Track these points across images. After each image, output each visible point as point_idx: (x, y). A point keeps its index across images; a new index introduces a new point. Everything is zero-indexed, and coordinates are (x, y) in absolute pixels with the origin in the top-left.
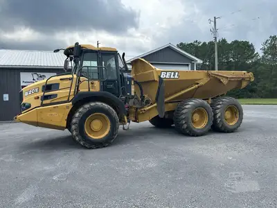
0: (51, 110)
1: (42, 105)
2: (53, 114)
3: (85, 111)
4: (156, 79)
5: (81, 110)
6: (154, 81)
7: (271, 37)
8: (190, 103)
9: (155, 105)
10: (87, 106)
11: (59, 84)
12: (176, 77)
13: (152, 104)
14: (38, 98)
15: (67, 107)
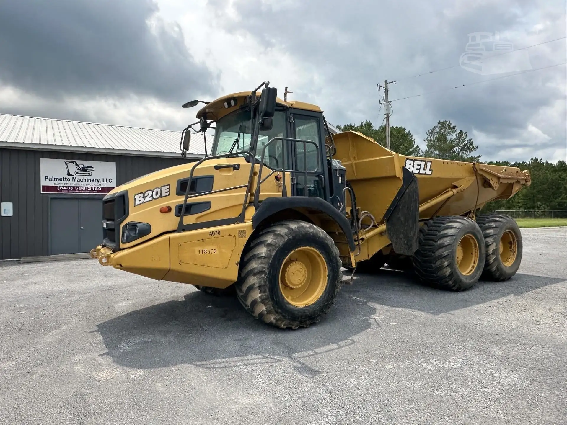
0: (203, 240)
1: (182, 228)
2: (208, 248)
3: (281, 242)
4: (399, 174)
5: (270, 239)
6: (395, 177)
7: (439, 123)
8: (455, 225)
9: (383, 227)
10: (282, 230)
11: (212, 178)
12: (428, 172)
13: (375, 227)
14: (169, 209)
15: (242, 233)
